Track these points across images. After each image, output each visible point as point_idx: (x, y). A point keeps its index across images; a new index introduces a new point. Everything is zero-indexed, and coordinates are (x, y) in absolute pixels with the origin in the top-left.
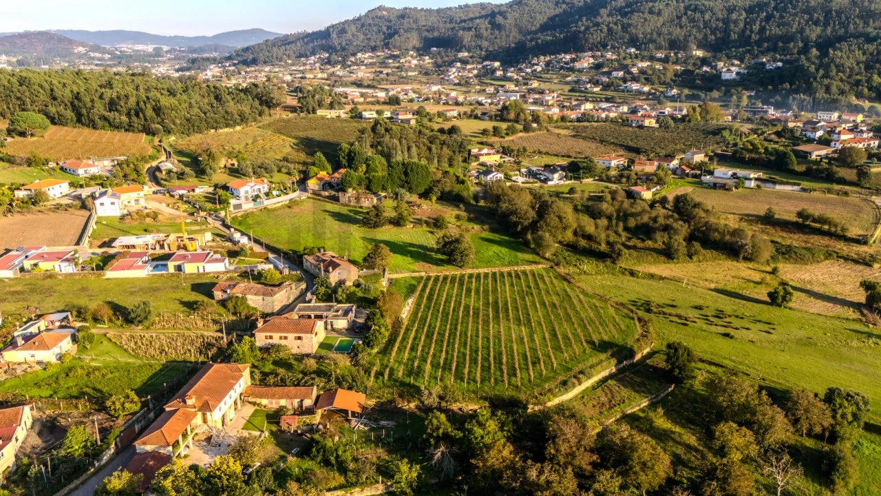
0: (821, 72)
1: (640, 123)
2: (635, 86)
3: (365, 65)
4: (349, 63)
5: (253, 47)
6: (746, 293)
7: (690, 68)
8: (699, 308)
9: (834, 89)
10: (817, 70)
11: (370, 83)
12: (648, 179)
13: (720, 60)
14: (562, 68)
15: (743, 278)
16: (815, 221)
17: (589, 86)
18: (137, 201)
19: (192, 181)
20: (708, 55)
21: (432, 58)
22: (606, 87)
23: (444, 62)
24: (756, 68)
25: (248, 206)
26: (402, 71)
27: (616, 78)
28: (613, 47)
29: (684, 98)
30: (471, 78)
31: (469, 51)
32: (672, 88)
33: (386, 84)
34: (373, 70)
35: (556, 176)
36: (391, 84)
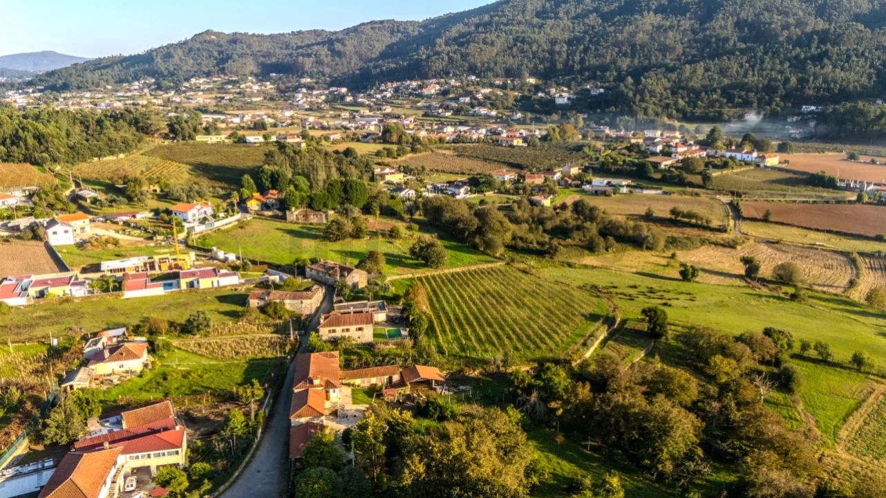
0: (638, 97)
1: (510, 143)
2: (483, 111)
3: (203, 91)
4: (184, 89)
5: (60, 71)
6: (660, 273)
7: (526, 93)
8: (635, 287)
9: (650, 111)
10: (635, 95)
11: (216, 108)
12: (541, 189)
13: (551, 86)
14: (411, 94)
15: (652, 263)
16: (684, 216)
17: (440, 111)
18: (83, 229)
19: (125, 208)
20: (540, 82)
21: (273, 84)
22: (457, 112)
23: (289, 88)
24: (582, 94)
25: (200, 229)
26: (244, 96)
27: (464, 103)
28: (455, 75)
29: (528, 121)
30: (321, 104)
31: (311, 77)
32: (516, 113)
33: (233, 110)
34: (213, 96)
35: (462, 190)
36: (239, 109)
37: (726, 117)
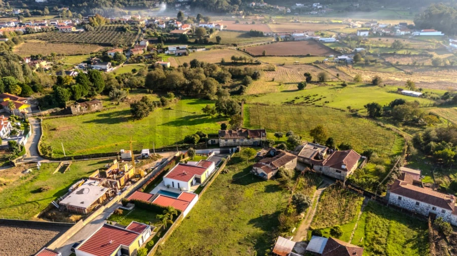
1: (68, 30)
16: (238, 60)
35: (108, 66)
37: (147, 6)
